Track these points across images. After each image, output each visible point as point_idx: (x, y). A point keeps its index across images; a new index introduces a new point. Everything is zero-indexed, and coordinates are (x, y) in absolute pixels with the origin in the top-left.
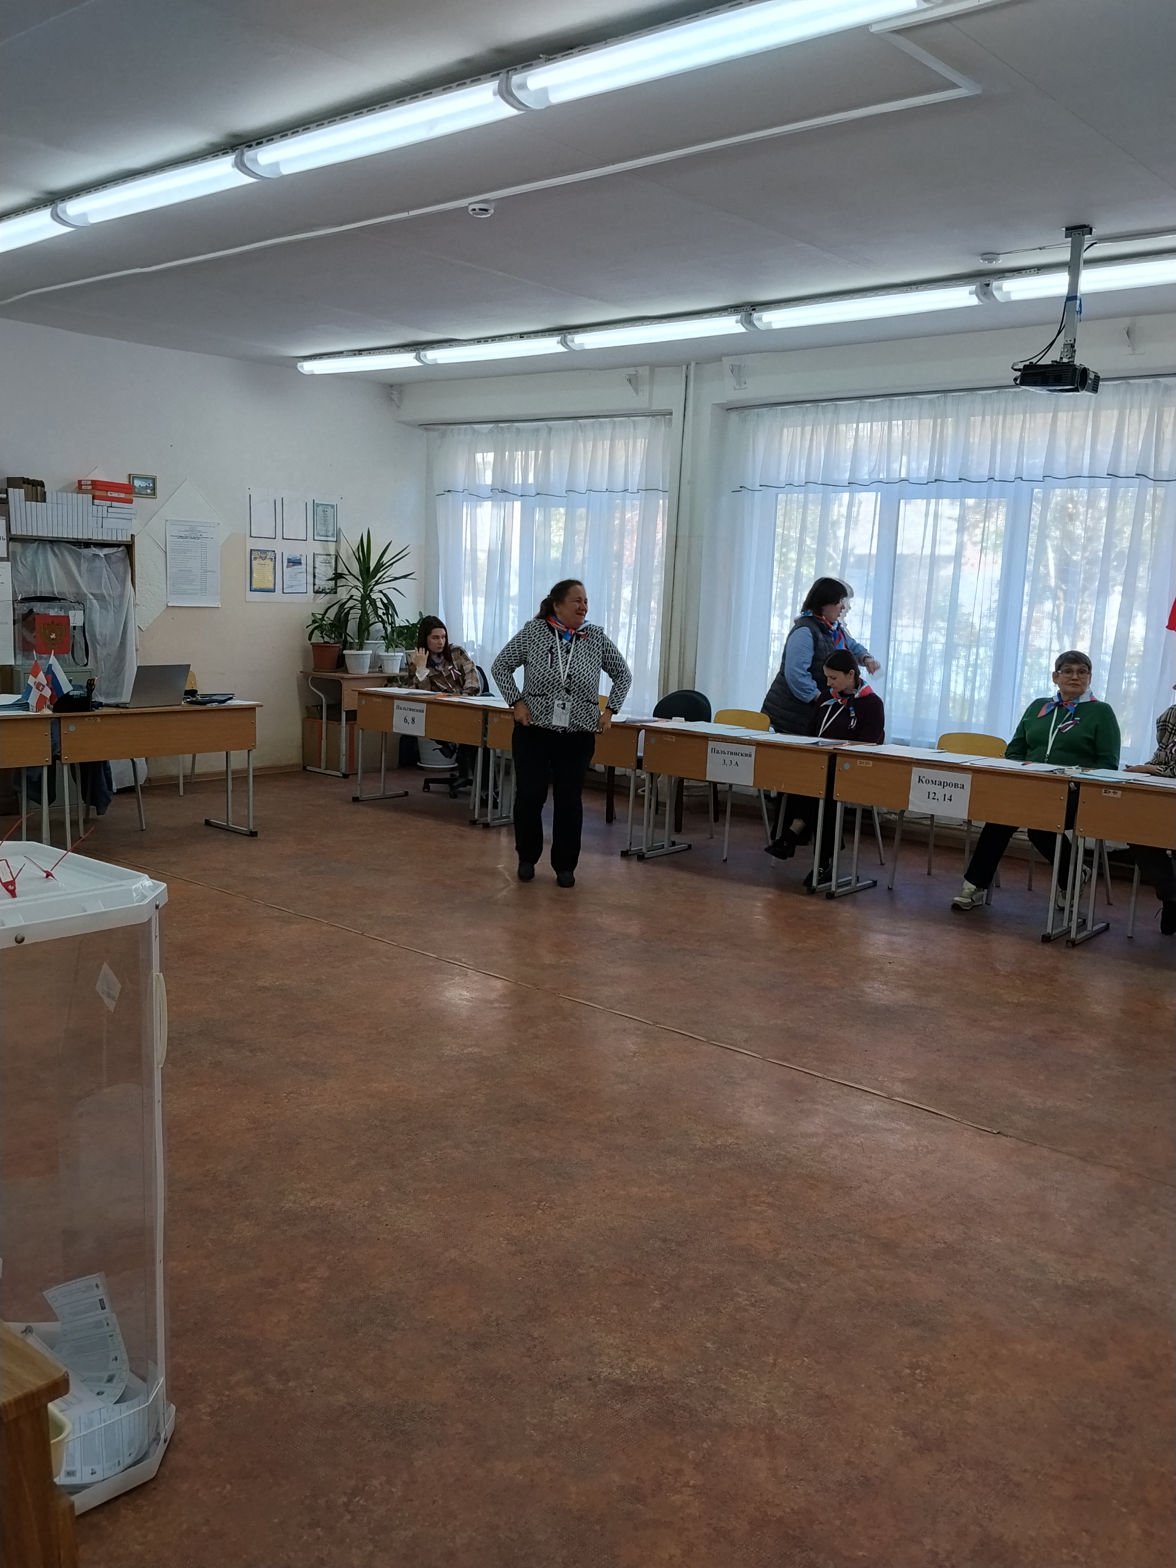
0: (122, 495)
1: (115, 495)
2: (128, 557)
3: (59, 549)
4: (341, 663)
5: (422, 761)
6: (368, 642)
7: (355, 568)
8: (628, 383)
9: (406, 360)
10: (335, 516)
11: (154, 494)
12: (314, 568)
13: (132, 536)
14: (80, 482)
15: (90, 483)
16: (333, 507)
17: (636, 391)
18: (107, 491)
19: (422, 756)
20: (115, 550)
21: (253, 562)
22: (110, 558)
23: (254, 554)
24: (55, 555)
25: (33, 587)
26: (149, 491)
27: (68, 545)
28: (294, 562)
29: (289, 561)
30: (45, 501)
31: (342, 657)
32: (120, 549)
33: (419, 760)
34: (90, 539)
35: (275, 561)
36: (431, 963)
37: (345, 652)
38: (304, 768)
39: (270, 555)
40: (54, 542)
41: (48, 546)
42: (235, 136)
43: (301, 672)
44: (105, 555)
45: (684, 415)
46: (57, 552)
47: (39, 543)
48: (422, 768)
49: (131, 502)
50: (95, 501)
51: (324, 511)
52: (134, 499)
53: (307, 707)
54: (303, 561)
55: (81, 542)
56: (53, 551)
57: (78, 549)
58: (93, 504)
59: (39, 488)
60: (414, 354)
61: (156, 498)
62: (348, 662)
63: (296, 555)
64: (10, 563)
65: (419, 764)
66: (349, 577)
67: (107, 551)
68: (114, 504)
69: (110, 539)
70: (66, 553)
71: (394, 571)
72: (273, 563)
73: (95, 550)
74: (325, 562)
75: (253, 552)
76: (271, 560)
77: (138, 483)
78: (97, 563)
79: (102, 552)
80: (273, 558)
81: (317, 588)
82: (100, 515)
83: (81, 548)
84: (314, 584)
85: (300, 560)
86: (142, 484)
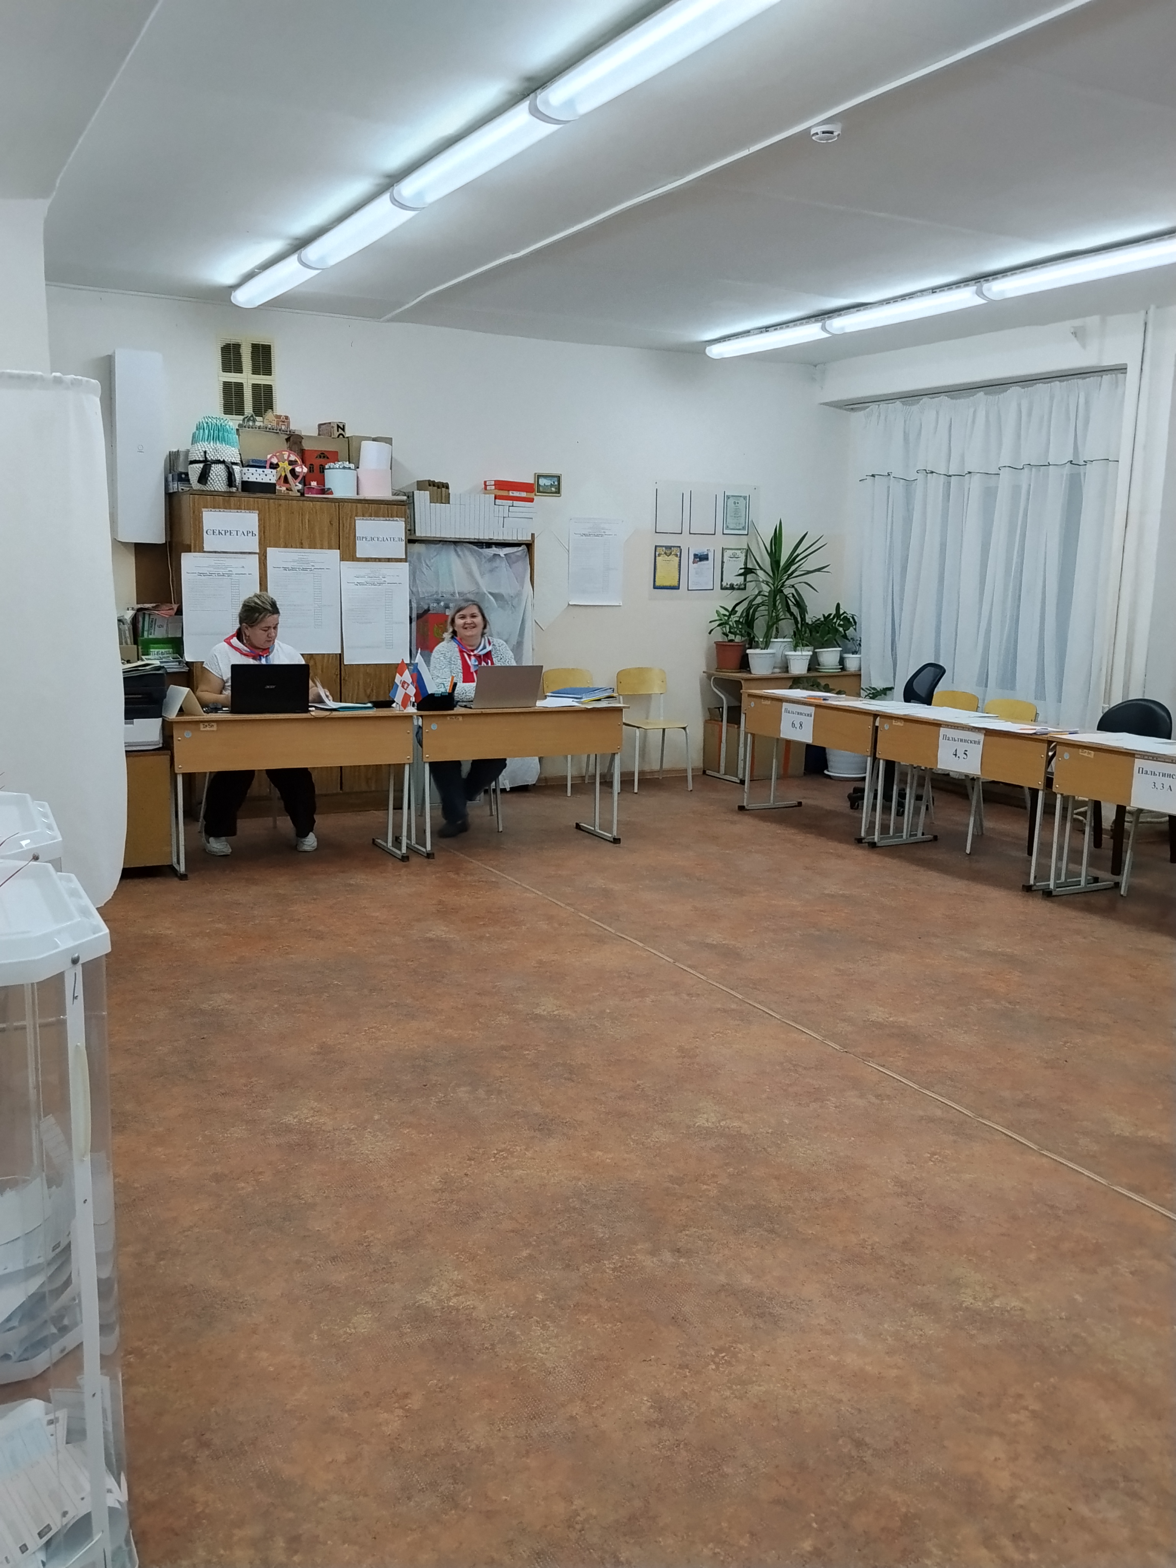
0: (524, 494)
1: (516, 494)
2: (528, 557)
3: (462, 550)
4: (744, 664)
5: (829, 769)
6: (776, 640)
7: (766, 562)
8: (1073, 337)
9: (812, 332)
10: (747, 507)
11: (558, 492)
12: (723, 562)
13: (533, 535)
14: (485, 482)
15: (493, 483)
16: (745, 498)
17: (1084, 346)
18: (509, 491)
19: (830, 764)
20: (515, 549)
21: (657, 558)
22: (510, 557)
23: (659, 550)
24: (459, 556)
25: (435, 588)
26: (553, 489)
27: (471, 546)
28: (701, 558)
29: (696, 556)
30: (449, 503)
31: (746, 656)
32: (520, 548)
33: (826, 768)
34: (491, 539)
35: (680, 557)
36: (733, 1006)
37: (748, 651)
38: (704, 772)
39: (675, 551)
40: (456, 543)
41: (452, 547)
42: (529, 79)
43: (704, 672)
44: (505, 555)
45: (1142, 369)
46: (460, 553)
47: (444, 545)
48: (829, 777)
49: (531, 500)
50: (497, 500)
51: (735, 503)
52: (535, 498)
53: (709, 709)
54: (711, 557)
55: (482, 543)
56: (456, 550)
57: (480, 550)
58: (495, 504)
59: (444, 489)
60: (820, 324)
61: (561, 496)
62: (752, 662)
63: (701, 550)
64: (407, 564)
65: (826, 772)
66: (760, 573)
67: (507, 550)
68: (516, 503)
69: (510, 538)
70: (467, 553)
71: (808, 565)
72: (678, 559)
73: (494, 550)
74: (734, 556)
75: (658, 549)
76: (676, 555)
77: (542, 482)
78: (497, 562)
79: (503, 552)
80: (679, 554)
81: (724, 584)
82: (501, 515)
83: (483, 548)
84: (722, 580)
85: (707, 555)
86: (547, 482)
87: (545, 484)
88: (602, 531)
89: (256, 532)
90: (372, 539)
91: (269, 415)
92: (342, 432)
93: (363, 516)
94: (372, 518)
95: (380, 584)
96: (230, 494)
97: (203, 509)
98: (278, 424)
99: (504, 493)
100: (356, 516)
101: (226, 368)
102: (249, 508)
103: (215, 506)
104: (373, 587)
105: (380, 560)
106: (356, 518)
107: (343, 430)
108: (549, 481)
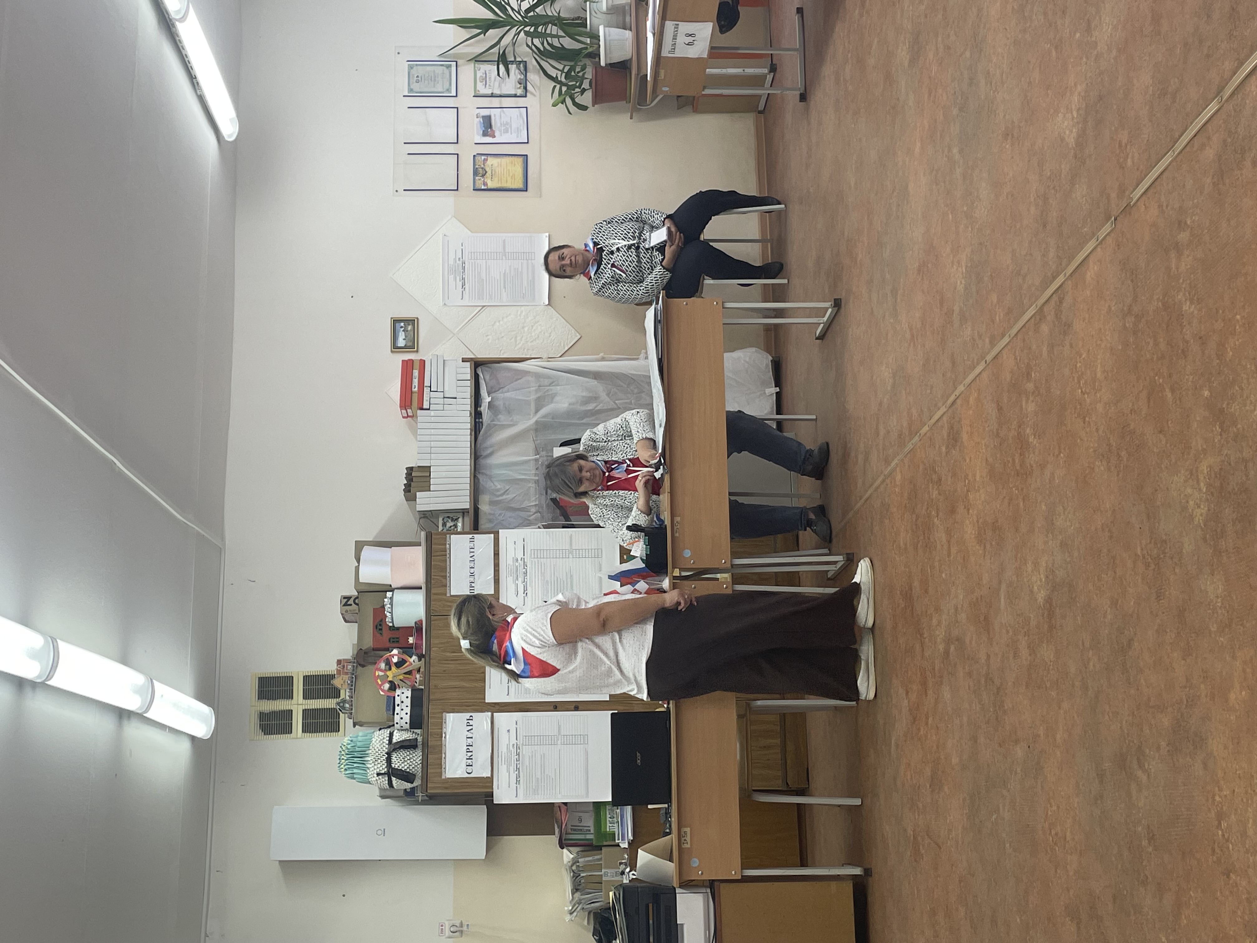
0: (416, 373)
1: (416, 382)
2: (489, 365)
3: (484, 450)
4: (619, 68)
6: (589, 25)
10: (422, 63)
11: (412, 322)
13: (464, 360)
14: (404, 417)
15: (404, 409)
16: (411, 67)
18: (412, 392)
21: (488, 187)
23: (479, 185)
26: (410, 328)
28: (487, 126)
29: (485, 134)
30: (430, 467)
32: (481, 375)
34: (471, 412)
35: (487, 155)
37: (603, 62)
38: (760, 112)
39: (479, 163)
44: (489, 395)
49: (423, 362)
50: (425, 407)
51: (417, 82)
52: (420, 355)
54: (485, 112)
55: (475, 424)
56: (487, 457)
58: (429, 409)
59: (414, 473)
61: (417, 319)
62: (617, 58)
63: (478, 126)
64: (501, 531)
67: (484, 392)
68: (427, 383)
69: (469, 389)
72: (489, 159)
73: (484, 408)
74: (485, 80)
75: (477, 187)
76: (485, 160)
77: (401, 342)
78: (499, 403)
79: (486, 399)
80: (483, 158)
81: (520, 92)
83: (482, 422)
84: (515, 96)
85: (483, 117)
86: (401, 336)
87: (404, 339)
88: (458, 262)
89: (467, 715)
90: (472, 575)
91: (337, 682)
92: (352, 600)
93: (446, 586)
94: (448, 575)
95: (525, 565)
96: (425, 744)
97: (443, 777)
98: (346, 673)
99: (415, 398)
100: (446, 594)
101: (287, 729)
102: (440, 724)
103: (440, 763)
104: (528, 574)
105: (497, 566)
106: (448, 595)
107: (349, 598)
108: (400, 334)
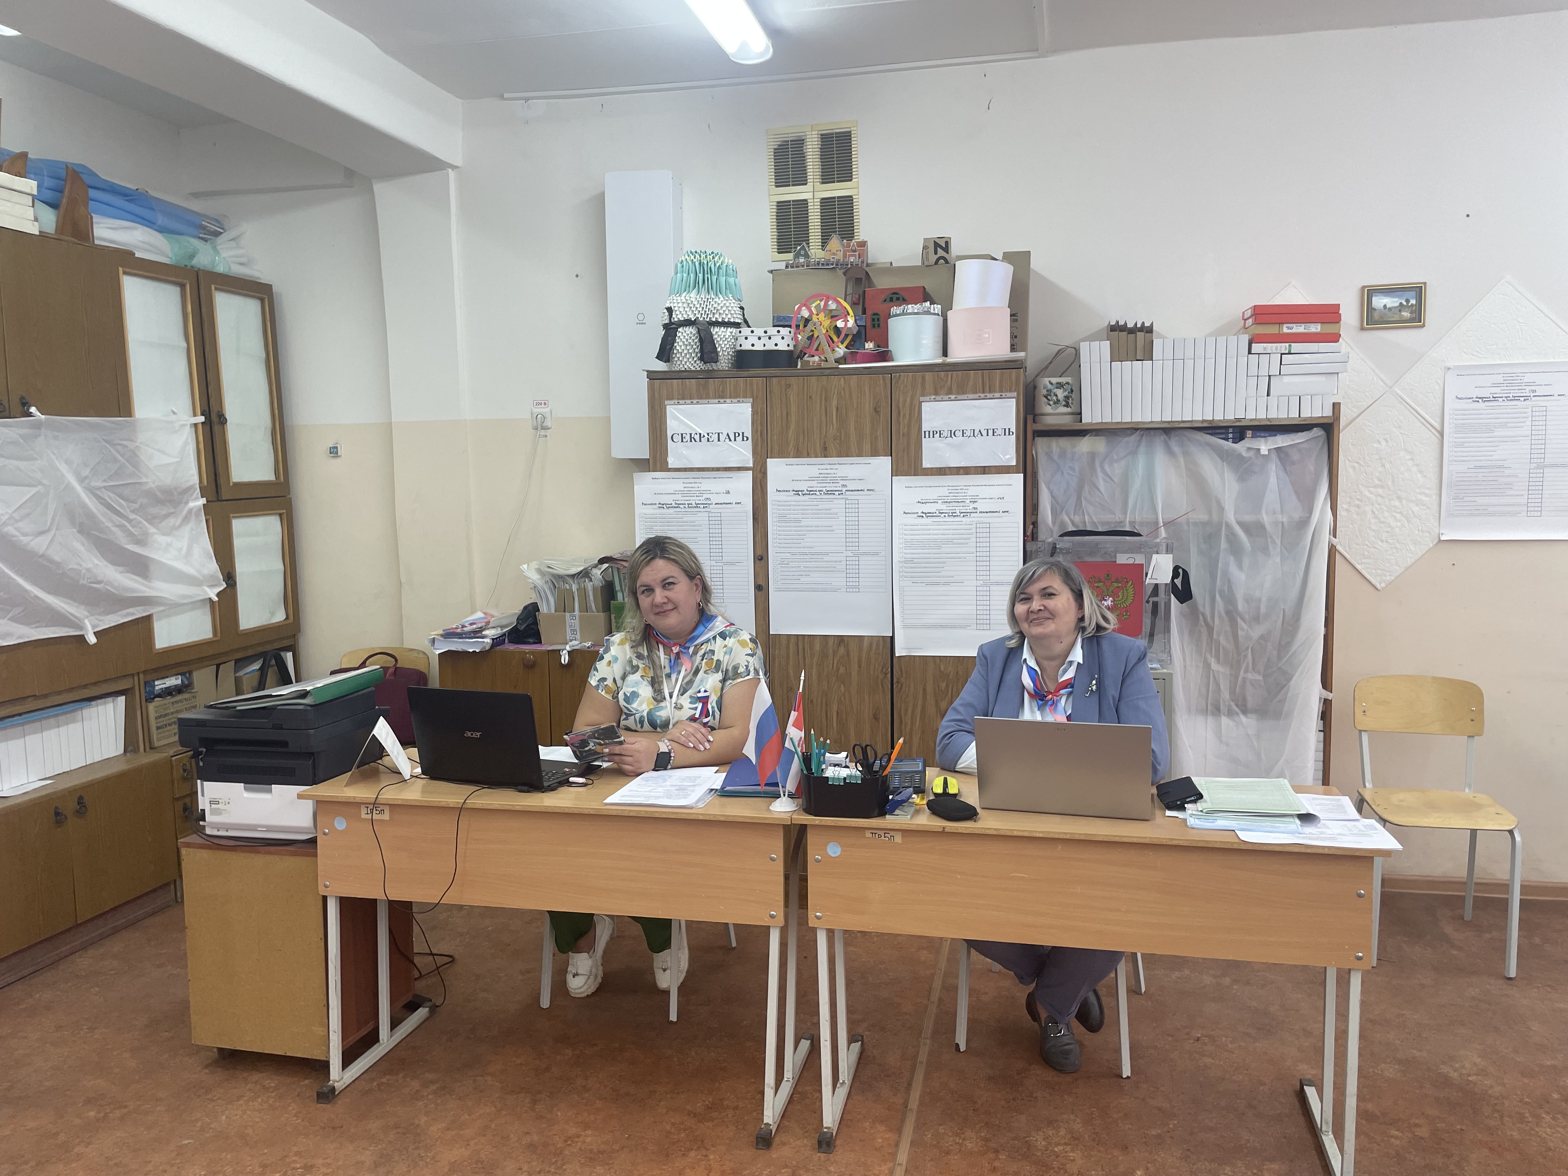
2: (1324, 448)
3: (1181, 444)
11: (1417, 317)
13: (1336, 406)
14: (1244, 315)
18: (1281, 323)
20: (1293, 437)
22: (1285, 453)
24: (1172, 453)
26: (1407, 314)
27: (1199, 435)
30: (1150, 359)
32: (1307, 434)
40: (1167, 431)
41: (1161, 438)
44: (1274, 449)
46: (1176, 449)
47: (1142, 435)
49: (1334, 339)
50: (1254, 346)
52: (1347, 333)
55: (1227, 427)
56: (1167, 447)
58: (1250, 352)
59: (1141, 336)
61: (1423, 326)
64: (1020, 475)
67: (1282, 441)
69: (1286, 416)
70: (1193, 449)
73: (1250, 440)
78: (1258, 467)
79: (1265, 445)
82: (1264, 372)
86: (1391, 302)
87: (1385, 306)
88: (1528, 388)
89: (748, 433)
90: (953, 434)
91: (832, 244)
92: (944, 254)
93: (936, 394)
94: (953, 397)
95: (965, 514)
96: (709, 375)
97: (667, 402)
99: (1272, 330)
101: (781, 180)
102: (736, 395)
103: (685, 396)
104: (952, 519)
105: (966, 471)
106: (922, 399)
107: (946, 249)
108: (1396, 299)
